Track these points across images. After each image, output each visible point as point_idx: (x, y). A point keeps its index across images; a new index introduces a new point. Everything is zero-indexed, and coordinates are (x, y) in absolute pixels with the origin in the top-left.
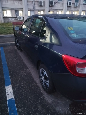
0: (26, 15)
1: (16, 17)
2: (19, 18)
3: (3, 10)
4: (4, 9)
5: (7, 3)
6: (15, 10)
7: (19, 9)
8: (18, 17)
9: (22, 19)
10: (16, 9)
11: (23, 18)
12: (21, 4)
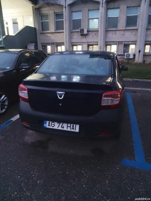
0: (140, 51)
1: (122, 54)
2: (126, 56)
3: (106, 45)
4: (107, 43)
5: (114, 36)
6: (124, 45)
7: (130, 43)
8: (126, 54)
9: (131, 57)
10: (126, 43)
11: (134, 55)
12: (136, 35)
